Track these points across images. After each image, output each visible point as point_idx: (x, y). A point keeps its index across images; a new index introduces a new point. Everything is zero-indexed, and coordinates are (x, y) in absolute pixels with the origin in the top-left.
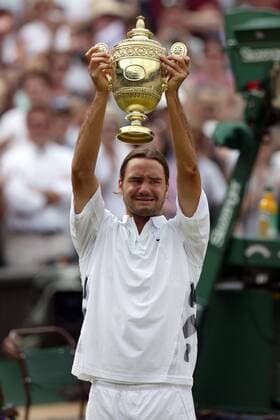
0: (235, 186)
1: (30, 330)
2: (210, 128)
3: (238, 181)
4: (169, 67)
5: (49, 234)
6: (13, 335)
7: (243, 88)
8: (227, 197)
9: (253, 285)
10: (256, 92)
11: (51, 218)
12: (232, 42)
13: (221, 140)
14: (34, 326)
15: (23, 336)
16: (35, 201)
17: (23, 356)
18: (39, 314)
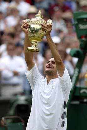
0: (77, 70)
1: (9, 117)
2: (68, 51)
3: (78, 68)
4: (44, 28)
5: (15, 85)
6: (3, 119)
7: (80, 37)
8: (74, 73)
9: (83, 102)
10: (84, 39)
11: (16, 80)
12: (76, 22)
13: (72, 54)
14: (10, 116)
15: (7, 119)
16: (10, 74)
17: (6, 126)
18: (12, 112)
